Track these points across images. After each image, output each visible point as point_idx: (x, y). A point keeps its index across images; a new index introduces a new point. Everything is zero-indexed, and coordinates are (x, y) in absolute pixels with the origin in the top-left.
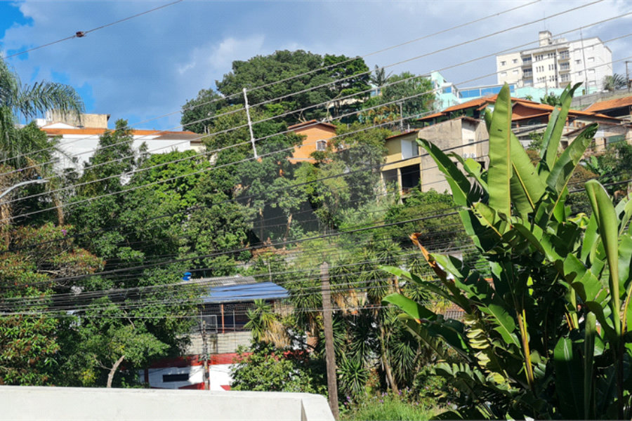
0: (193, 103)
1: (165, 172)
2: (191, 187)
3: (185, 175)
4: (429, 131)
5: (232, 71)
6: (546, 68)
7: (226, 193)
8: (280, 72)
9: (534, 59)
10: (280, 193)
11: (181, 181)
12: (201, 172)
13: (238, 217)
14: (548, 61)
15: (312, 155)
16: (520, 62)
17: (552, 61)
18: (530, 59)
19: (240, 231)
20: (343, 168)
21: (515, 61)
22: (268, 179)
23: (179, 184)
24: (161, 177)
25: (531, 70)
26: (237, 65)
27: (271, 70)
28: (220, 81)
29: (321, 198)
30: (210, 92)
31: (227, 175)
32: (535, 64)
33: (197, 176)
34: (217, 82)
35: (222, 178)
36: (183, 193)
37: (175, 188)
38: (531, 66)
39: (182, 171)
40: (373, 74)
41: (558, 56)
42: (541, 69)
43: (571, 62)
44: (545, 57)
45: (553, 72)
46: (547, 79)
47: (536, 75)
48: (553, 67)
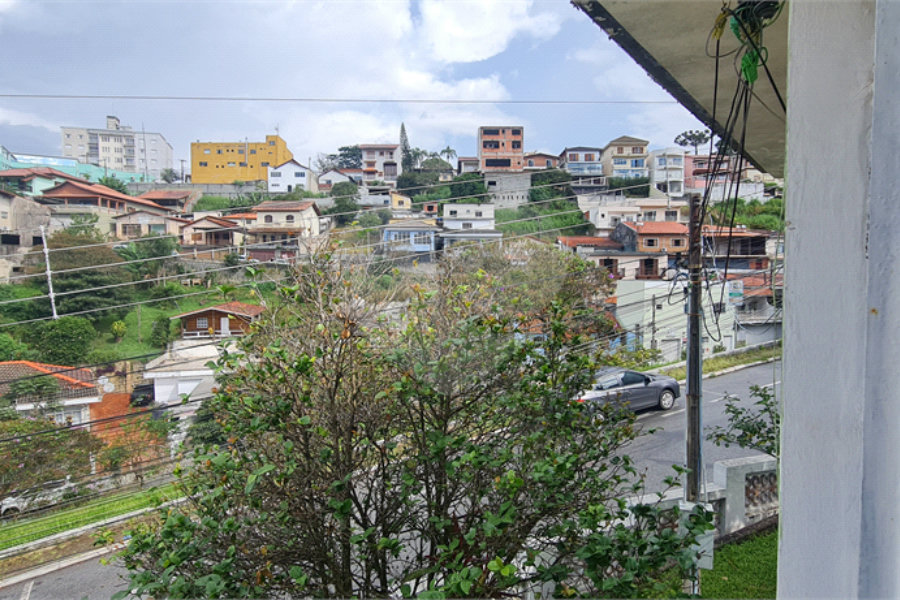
6: (112, 150)
9: (100, 139)
14: (112, 144)
16: (87, 139)
17: (118, 145)
18: (97, 138)
21: (81, 136)
25: (97, 148)
32: (102, 144)
38: (97, 144)
41: (124, 142)
42: (106, 149)
43: (137, 150)
44: (112, 139)
45: (119, 155)
46: (113, 159)
47: (102, 153)
48: (118, 150)
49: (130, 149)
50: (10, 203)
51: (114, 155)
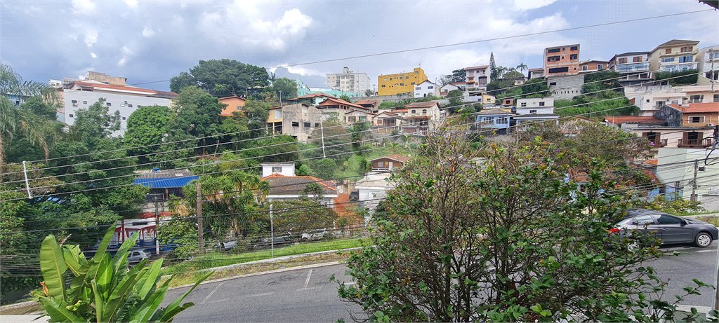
1: (149, 116)
2: (163, 125)
3: (160, 119)
4: (287, 108)
6: (345, 83)
7: (183, 129)
8: (224, 69)
9: (341, 78)
10: (213, 131)
11: (158, 121)
12: (170, 118)
14: (346, 80)
15: (233, 113)
16: (336, 78)
17: (348, 80)
18: (339, 78)
21: (334, 78)
22: (206, 124)
23: (157, 123)
25: (339, 83)
26: (201, 62)
29: (234, 134)
31: (184, 120)
32: (341, 80)
33: (168, 120)
35: (181, 122)
36: (160, 127)
37: (155, 125)
39: (159, 117)
40: (270, 76)
41: (350, 78)
42: (343, 83)
43: (355, 82)
44: (345, 78)
45: (348, 85)
46: (345, 87)
47: (341, 85)
48: (348, 83)
49: (352, 81)
50: (308, 109)
51: (346, 85)
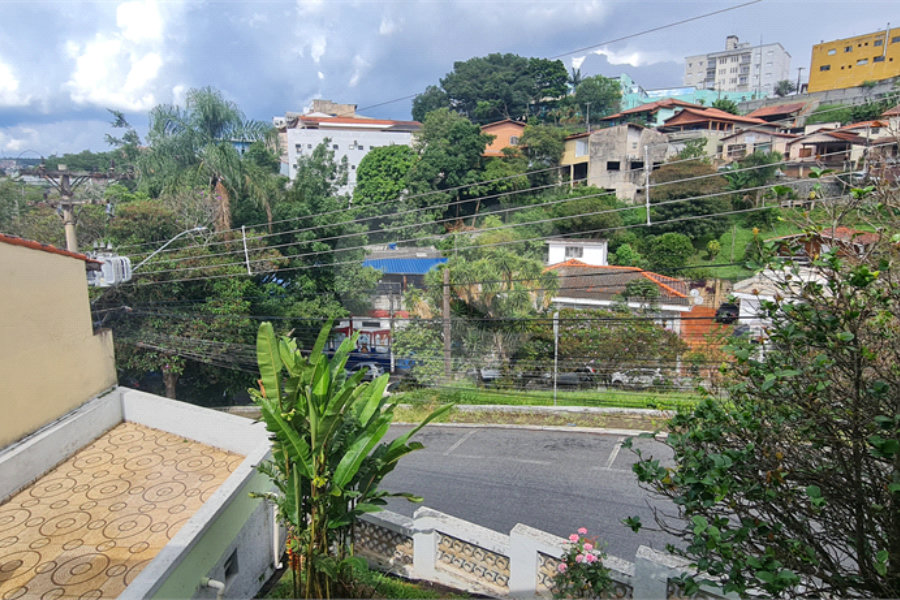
0: (420, 97)
1: (384, 162)
2: (402, 176)
3: (398, 166)
4: (599, 135)
5: (453, 70)
6: (728, 71)
7: (428, 181)
8: (491, 73)
9: (718, 62)
11: (396, 170)
12: (411, 164)
13: (436, 201)
14: (730, 64)
15: (503, 150)
16: (706, 65)
17: (735, 65)
18: (715, 62)
19: (438, 211)
20: (527, 163)
21: (701, 63)
22: (461, 172)
23: (394, 172)
24: (380, 166)
25: (714, 72)
26: (457, 65)
27: (483, 72)
28: (444, 79)
30: (435, 88)
31: (429, 167)
32: (719, 67)
33: (408, 167)
34: (440, 80)
35: (425, 169)
36: (397, 179)
37: (391, 175)
38: (715, 68)
39: (396, 162)
40: (571, 76)
41: (740, 60)
42: (723, 71)
43: (752, 66)
44: (729, 60)
45: (734, 75)
46: (727, 81)
47: (718, 77)
48: (734, 70)
49: (745, 67)
50: (640, 134)
51: (729, 76)
